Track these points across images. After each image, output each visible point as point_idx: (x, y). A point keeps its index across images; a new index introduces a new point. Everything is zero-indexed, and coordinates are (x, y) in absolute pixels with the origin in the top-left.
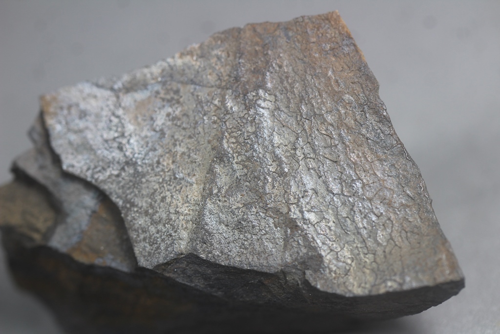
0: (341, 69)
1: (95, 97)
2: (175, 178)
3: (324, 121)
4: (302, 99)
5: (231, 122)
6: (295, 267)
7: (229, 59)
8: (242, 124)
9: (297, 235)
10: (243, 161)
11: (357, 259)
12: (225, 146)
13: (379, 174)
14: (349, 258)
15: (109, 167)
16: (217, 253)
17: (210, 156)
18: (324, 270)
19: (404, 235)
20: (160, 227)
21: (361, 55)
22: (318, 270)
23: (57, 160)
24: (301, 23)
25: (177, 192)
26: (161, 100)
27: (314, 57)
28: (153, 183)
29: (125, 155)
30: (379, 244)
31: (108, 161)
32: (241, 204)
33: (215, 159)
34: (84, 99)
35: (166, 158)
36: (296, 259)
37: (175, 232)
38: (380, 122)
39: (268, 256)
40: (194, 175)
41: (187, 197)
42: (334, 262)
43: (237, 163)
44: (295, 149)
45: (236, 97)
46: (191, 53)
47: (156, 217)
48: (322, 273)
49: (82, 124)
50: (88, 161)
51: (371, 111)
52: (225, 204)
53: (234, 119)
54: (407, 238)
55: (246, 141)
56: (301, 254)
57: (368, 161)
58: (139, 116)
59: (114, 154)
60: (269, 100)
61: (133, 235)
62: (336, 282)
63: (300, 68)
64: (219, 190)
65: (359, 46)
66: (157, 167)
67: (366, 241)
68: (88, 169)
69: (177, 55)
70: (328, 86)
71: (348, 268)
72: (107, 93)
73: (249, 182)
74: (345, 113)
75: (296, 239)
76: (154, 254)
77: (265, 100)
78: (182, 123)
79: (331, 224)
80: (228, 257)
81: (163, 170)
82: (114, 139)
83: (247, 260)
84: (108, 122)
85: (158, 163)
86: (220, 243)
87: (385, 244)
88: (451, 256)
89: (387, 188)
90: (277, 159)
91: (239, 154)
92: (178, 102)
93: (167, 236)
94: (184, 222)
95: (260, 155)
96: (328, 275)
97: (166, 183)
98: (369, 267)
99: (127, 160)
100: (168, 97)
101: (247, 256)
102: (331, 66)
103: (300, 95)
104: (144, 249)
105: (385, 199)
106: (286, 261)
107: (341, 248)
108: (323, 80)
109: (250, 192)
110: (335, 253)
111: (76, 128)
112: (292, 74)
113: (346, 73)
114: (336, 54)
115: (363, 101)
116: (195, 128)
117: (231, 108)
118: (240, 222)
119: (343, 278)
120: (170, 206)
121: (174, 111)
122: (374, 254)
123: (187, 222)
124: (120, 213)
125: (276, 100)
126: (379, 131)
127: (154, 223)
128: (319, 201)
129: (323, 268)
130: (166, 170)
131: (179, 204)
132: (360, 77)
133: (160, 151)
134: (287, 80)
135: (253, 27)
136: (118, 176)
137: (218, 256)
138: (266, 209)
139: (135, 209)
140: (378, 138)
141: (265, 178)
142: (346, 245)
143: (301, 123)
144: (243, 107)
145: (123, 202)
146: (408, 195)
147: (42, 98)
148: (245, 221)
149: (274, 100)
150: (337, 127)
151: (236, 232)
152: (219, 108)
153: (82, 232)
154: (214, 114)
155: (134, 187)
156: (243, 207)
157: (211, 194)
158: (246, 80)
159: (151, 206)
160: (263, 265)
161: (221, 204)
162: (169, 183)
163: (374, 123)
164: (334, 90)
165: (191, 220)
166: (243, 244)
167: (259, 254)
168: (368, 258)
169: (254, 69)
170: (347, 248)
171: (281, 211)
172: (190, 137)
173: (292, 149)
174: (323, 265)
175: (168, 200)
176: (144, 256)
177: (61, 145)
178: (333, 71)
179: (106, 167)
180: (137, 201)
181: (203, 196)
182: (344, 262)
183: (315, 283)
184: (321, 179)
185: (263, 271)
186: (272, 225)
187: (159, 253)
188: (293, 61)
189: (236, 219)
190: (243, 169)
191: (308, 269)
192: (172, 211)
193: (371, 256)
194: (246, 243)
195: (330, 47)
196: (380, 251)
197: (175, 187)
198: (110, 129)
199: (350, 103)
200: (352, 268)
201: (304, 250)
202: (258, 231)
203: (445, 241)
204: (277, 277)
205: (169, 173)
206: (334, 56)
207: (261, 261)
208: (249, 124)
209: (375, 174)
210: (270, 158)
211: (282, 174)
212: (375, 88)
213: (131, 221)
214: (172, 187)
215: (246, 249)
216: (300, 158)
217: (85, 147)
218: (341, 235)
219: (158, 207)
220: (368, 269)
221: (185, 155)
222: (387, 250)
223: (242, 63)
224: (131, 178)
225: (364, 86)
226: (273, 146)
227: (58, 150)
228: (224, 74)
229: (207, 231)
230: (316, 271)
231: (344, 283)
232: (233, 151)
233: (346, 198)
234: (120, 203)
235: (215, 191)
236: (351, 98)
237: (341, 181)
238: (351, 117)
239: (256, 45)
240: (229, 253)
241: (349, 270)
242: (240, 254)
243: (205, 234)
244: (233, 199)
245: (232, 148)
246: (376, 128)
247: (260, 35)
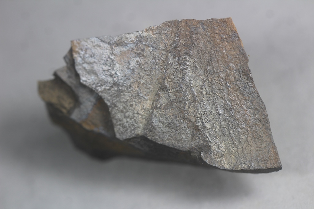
0: (230, 49)
1: (100, 46)
2: (138, 95)
3: (219, 76)
5: (170, 71)
6: (196, 149)
7: (172, 36)
8: (175, 73)
9: (199, 134)
10: (174, 92)
11: (228, 149)
12: (166, 83)
13: (244, 107)
14: (224, 148)
15: (104, 84)
16: (157, 137)
17: (157, 87)
18: (210, 153)
19: (253, 139)
20: (128, 120)
21: (241, 43)
22: (208, 153)
23: (77, 76)
24: (211, 22)
25: (139, 103)
26: (134, 53)
27: (216, 41)
28: (127, 96)
29: (113, 80)
30: (240, 143)
31: (104, 81)
33: (160, 89)
34: (94, 46)
35: (134, 84)
36: (197, 146)
37: (136, 123)
38: (247, 79)
39: (183, 142)
40: (148, 95)
41: (144, 106)
42: (217, 149)
43: (171, 92)
44: (202, 89)
45: (174, 58)
46: (152, 30)
47: (127, 114)
48: (210, 155)
49: (91, 60)
50: (94, 80)
51: (243, 74)
52: (163, 113)
53: (172, 69)
54: (255, 141)
55: (177, 82)
56: (200, 144)
57: (239, 99)
58: (122, 59)
59: (107, 78)
60: (191, 61)
61: (114, 121)
62: (216, 160)
63: (209, 46)
64: (161, 105)
65: (241, 38)
66: (130, 88)
67: (234, 141)
68: (94, 84)
69: (144, 31)
70: (222, 58)
71: (223, 153)
72: (106, 45)
73: (177, 103)
74: (230, 73)
75: (198, 136)
76: (124, 133)
77: (188, 61)
78: (145, 68)
79: (217, 130)
80: (162, 140)
81: (132, 90)
82: (108, 70)
83: (172, 143)
84: (106, 61)
85: (130, 86)
86: (159, 132)
87: (244, 143)
88: (276, 154)
89: (247, 115)
90: (192, 93)
91: (173, 88)
92: (143, 56)
93: (132, 125)
94: (141, 119)
95: (184, 90)
96: (212, 156)
97: (134, 97)
98: (234, 154)
99: (114, 82)
100: (138, 52)
101: (172, 141)
102: (225, 47)
103: (207, 61)
104: (119, 129)
105: (246, 120)
106: (192, 146)
107: (220, 142)
108: (220, 54)
109: (176, 109)
110: (217, 145)
111: (88, 61)
112: (204, 49)
113: (232, 52)
115: (240, 68)
116: (151, 71)
117: (171, 63)
118: (170, 124)
119: (220, 158)
120: (134, 109)
121: (141, 60)
122: (237, 148)
123: (143, 119)
124: (108, 109)
125: (194, 61)
126: (246, 84)
127: (125, 117)
128: (211, 117)
130: (134, 90)
131: (140, 109)
132: (240, 55)
133: (132, 80)
134: (201, 52)
135: (186, 21)
136: (109, 90)
137: (157, 139)
138: (184, 119)
139: (117, 108)
140: (245, 88)
141: (185, 102)
142: (223, 141)
143: (206, 75)
144: (177, 63)
145: (111, 104)
146: (258, 119)
147: (72, 42)
148: (172, 123)
149: (193, 62)
150: (225, 80)
151: (168, 128)
152: (164, 62)
153: (88, 114)
154: (161, 65)
155: (117, 97)
156: (172, 115)
157: (156, 107)
158: (179, 49)
159: (124, 107)
160: (180, 147)
161: (161, 112)
162: (135, 97)
163: (244, 80)
164: (225, 60)
165: (145, 118)
166: (171, 135)
167: (178, 141)
169: (184, 43)
171: (192, 120)
172: (148, 75)
173: (200, 89)
174: (211, 151)
175: (134, 106)
176: (119, 133)
177: (80, 69)
178: (226, 50)
179: (103, 84)
180: (118, 104)
181: (152, 108)
182: (221, 150)
183: (205, 159)
184: (214, 106)
185: (180, 149)
186: (186, 127)
187: (127, 133)
188: (205, 42)
189: (168, 121)
190: (174, 96)
191: (203, 151)
192: (136, 112)
193: (235, 149)
194: (172, 134)
195: (225, 37)
196: (240, 147)
197: (138, 100)
198: (107, 65)
199: (233, 68)
200: (225, 154)
201: (202, 142)
202: (179, 129)
203: (274, 147)
205: (136, 93)
206: (227, 42)
207: (179, 144)
208: (179, 73)
209: (242, 107)
210: (189, 92)
211: (194, 101)
212: (247, 61)
213: (114, 114)
214: (136, 100)
215: (172, 137)
216: (204, 94)
217: (92, 72)
218: (221, 136)
219: (128, 109)
221: (144, 84)
222: (244, 146)
223: (179, 40)
224: (115, 92)
225: (241, 60)
226: (190, 86)
227: (80, 72)
228: (169, 44)
229: (152, 126)
230: (206, 153)
231: (221, 161)
232: (170, 86)
233: (226, 117)
234: (109, 104)
235: (159, 106)
236: (234, 65)
237: (224, 108)
238: (233, 75)
239: (186, 31)
240: (163, 138)
241: (223, 155)
242: (168, 139)
243: (151, 127)
244: (167, 111)
245: (169, 84)
246: (245, 82)
247: (189, 26)
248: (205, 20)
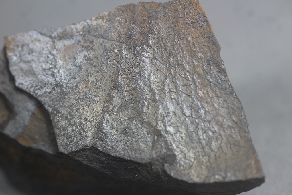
0: (197, 36)
1: (40, 41)
2: (87, 97)
3: (184, 69)
4: (171, 53)
5: (124, 65)
6: (158, 160)
7: (126, 24)
8: (131, 67)
9: (161, 141)
10: (130, 90)
11: (197, 159)
12: (120, 79)
13: (216, 106)
14: (193, 158)
15: (45, 86)
16: (109, 148)
17: (109, 85)
19: (229, 146)
20: (74, 128)
21: (211, 28)
22: (173, 164)
23: (12, 79)
24: (174, 5)
25: (87, 106)
26: (81, 47)
27: (181, 27)
28: (72, 99)
29: (56, 80)
30: (212, 150)
31: (44, 82)
32: (127, 118)
33: (113, 88)
34: (32, 41)
35: (81, 84)
36: (159, 156)
37: (84, 132)
38: (219, 72)
39: (142, 152)
40: (99, 96)
41: (93, 110)
42: (183, 159)
43: (126, 91)
44: (164, 85)
45: (129, 49)
46: (102, 18)
47: (72, 121)
48: (174, 166)
49: (30, 58)
50: (32, 82)
51: (214, 65)
52: (117, 117)
53: (127, 63)
54: (231, 148)
55: (133, 78)
56: (162, 153)
57: (209, 96)
58: (66, 55)
59: (48, 79)
60: (150, 53)
61: (57, 131)
62: (183, 172)
63: (171, 33)
64: (114, 107)
65: (210, 22)
66: (76, 89)
67: (204, 148)
68: (32, 87)
69: (93, 19)
70: (188, 46)
71: (191, 164)
72: (47, 39)
73: (133, 104)
74: (198, 65)
75: (160, 143)
76: (69, 144)
77: (147, 52)
78: (93, 63)
79: (183, 135)
80: (116, 151)
81: (79, 92)
82: (50, 69)
83: (128, 154)
84: (47, 58)
85: (76, 86)
86: (112, 141)
87: (216, 150)
88: (257, 162)
89: (220, 115)
90: (152, 90)
91: (128, 85)
92: (92, 49)
93: (78, 134)
94: (90, 126)
95: (142, 88)
96: (179, 168)
97: (81, 100)
98: (205, 165)
99: (57, 83)
100: (86, 45)
101: (128, 151)
102: (191, 34)
103: (170, 51)
104: (63, 141)
105: (218, 122)
106: (153, 157)
107: (188, 150)
108: (185, 42)
109: (133, 111)
110: (184, 154)
111: (26, 60)
112: (166, 37)
113: (200, 39)
114: (195, 26)
115: (209, 58)
116: (101, 66)
117: (125, 55)
118: (125, 129)
119: (188, 170)
120: (82, 115)
121: (89, 54)
122: (209, 157)
123: (92, 126)
124: (50, 117)
125: (154, 53)
126: (218, 78)
127: (71, 125)
128: (176, 120)
129: (176, 163)
130: (81, 92)
131: (88, 114)
132: (209, 42)
133: (78, 79)
134: (162, 40)
135: (143, 4)
136: (50, 93)
137: (110, 149)
138: (142, 122)
139: (60, 115)
140: (217, 82)
141: (143, 102)
142: (192, 150)
143: (169, 69)
144: (133, 55)
145: (52, 110)
146: (233, 121)
147: (6, 38)
148: (128, 129)
149: (153, 53)
150: (192, 73)
151: (122, 135)
152: (117, 55)
153: (25, 126)
154: (114, 58)
155: (60, 101)
156: (128, 119)
157: (108, 109)
158: (136, 38)
159: (70, 114)
160: (138, 158)
161: (114, 116)
162: (82, 100)
163: (215, 73)
164: (192, 49)
165: (94, 125)
166: (126, 143)
167: (136, 150)
168: (205, 159)
169: (142, 31)
170: (192, 151)
171: (152, 124)
172: (98, 72)
173: (162, 85)
174: (176, 161)
175: (81, 111)
176: (63, 146)
177: (16, 70)
178: (192, 37)
179: (43, 86)
180: (62, 110)
181: (103, 111)
182: (189, 160)
183: (170, 172)
184: (179, 106)
185: (137, 161)
186: (145, 133)
187: (73, 145)
188: (167, 28)
189: (123, 127)
190: (130, 95)
191: (166, 163)
192: (83, 118)
193: (207, 158)
194: (128, 143)
195: (191, 21)
196: (212, 155)
197: (86, 103)
198: (48, 62)
199: (201, 58)
200: (194, 165)
201: (165, 151)
202: (136, 135)
203: (254, 152)
204: (146, 166)
205: (83, 94)
206: (194, 27)
207: (137, 155)
208: (136, 67)
209: (213, 105)
210: (148, 90)
211: (154, 101)
212: (218, 49)
213: (56, 122)
214: (84, 103)
215: (128, 146)
216: (167, 91)
217: (31, 72)
218: (189, 143)
219: (74, 115)
220: (204, 166)
221: (94, 83)
222: (218, 155)
223: (135, 27)
224: (58, 95)
225: (211, 48)
226: (150, 82)
227: (14, 73)
228: (123, 33)
229: (104, 133)
230: (171, 164)
231: (189, 173)
232: (124, 83)
233: (194, 119)
234: (50, 110)
235: (111, 108)
236: (202, 55)
237: (191, 108)
238: (201, 67)
239: (144, 16)
240: (117, 148)
241: (192, 166)
242: (124, 150)
243: (102, 135)
244: (122, 114)
245: (124, 81)
246: (216, 76)
247: (147, 10)
248: (167, 3)
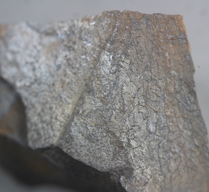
0: (174, 53)
3: (156, 85)
6: (116, 171)
7: (110, 30)
9: (121, 153)
10: (101, 97)
11: (154, 177)
12: (94, 85)
13: (180, 126)
14: (149, 175)
16: (73, 151)
17: (83, 89)
18: (132, 179)
19: (186, 169)
22: (129, 178)
24: (157, 18)
25: (60, 106)
26: (64, 46)
27: (160, 41)
28: (48, 97)
29: (35, 75)
30: (169, 171)
32: (94, 124)
33: (85, 92)
35: (58, 83)
36: (118, 167)
37: (53, 131)
38: (190, 93)
39: (102, 160)
40: (72, 98)
41: (64, 111)
42: (140, 175)
43: (97, 97)
44: (134, 98)
46: (88, 20)
47: (44, 118)
48: (130, 180)
51: (186, 85)
54: (188, 172)
56: (122, 165)
57: (176, 116)
60: (126, 63)
62: (137, 188)
63: (150, 47)
64: (84, 112)
67: (162, 167)
69: (80, 20)
70: (164, 62)
71: (147, 181)
74: (170, 82)
76: (38, 141)
77: (123, 62)
79: (144, 151)
80: (79, 155)
82: (32, 63)
85: (53, 84)
89: (183, 137)
91: (100, 92)
92: (74, 50)
94: (59, 126)
95: (113, 96)
96: (134, 182)
98: (160, 184)
99: (36, 78)
100: (69, 45)
101: (90, 157)
102: (169, 50)
103: (146, 64)
104: (33, 135)
105: (180, 143)
106: (112, 167)
107: (146, 167)
108: (162, 57)
109: (101, 118)
110: (141, 169)
113: (177, 57)
114: (173, 42)
115: (182, 77)
118: (90, 136)
119: (142, 186)
120: (53, 113)
121: (70, 55)
122: (165, 177)
123: (61, 126)
125: (131, 63)
126: (188, 99)
127: (42, 122)
128: (140, 134)
129: (132, 177)
130: (57, 91)
132: (184, 62)
133: (56, 78)
134: (140, 52)
135: (128, 14)
136: (29, 87)
137: (74, 153)
138: (108, 132)
140: (186, 103)
141: (112, 112)
142: (150, 167)
146: (195, 145)
148: (93, 135)
149: (129, 63)
150: (163, 90)
151: (87, 141)
152: (95, 60)
154: (92, 63)
156: (95, 126)
157: (78, 113)
160: (98, 166)
161: (82, 120)
163: (186, 93)
164: (167, 66)
165: (63, 126)
166: (89, 149)
167: (97, 158)
168: (160, 178)
170: (150, 168)
171: (116, 134)
172: (75, 74)
173: (132, 97)
174: (133, 175)
175: (54, 110)
176: (32, 141)
178: (169, 54)
180: (37, 105)
181: (73, 113)
182: (145, 176)
183: (125, 185)
184: (145, 121)
185: (97, 169)
186: (109, 142)
187: (41, 141)
188: (147, 41)
189: (88, 133)
190: (100, 102)
191: (123, 175)
192: (54, 116)
193: (162, 177)
194: (91, 149)
195: (171, 37)
196: (168, 176)
199: (174, 76)
201: (124, 163)
202: (99, 143)
204: (106, 175)
206: (172, 44)
207: (98, 163)
209: (178, 126)
210: (118, 100)
211: (123, 112)
214: (57, 102)
215: (90, 152)
216: (136, 104)
218: (148, 159)
219: (47, 113)
220: (159, 185)
222: (174, 176)
225: (185, 68)
226: (121, 92)
228: (104, 39)
229: (70, 135)
230: (127, 178)
231: (142, 190)
232: (97, 89)
235: (81, 112)
236: (176, 73)
237: (156, 124)
238: (173, 85)
239: (127, 25)
240: (80, 153)
241: (147, 183)
242: (86, 155)
243: (68, 137)
244: (90, 120)
245: (97, 87)
246: (186, 96)
247: (130, 20)
248: (151, 15)
